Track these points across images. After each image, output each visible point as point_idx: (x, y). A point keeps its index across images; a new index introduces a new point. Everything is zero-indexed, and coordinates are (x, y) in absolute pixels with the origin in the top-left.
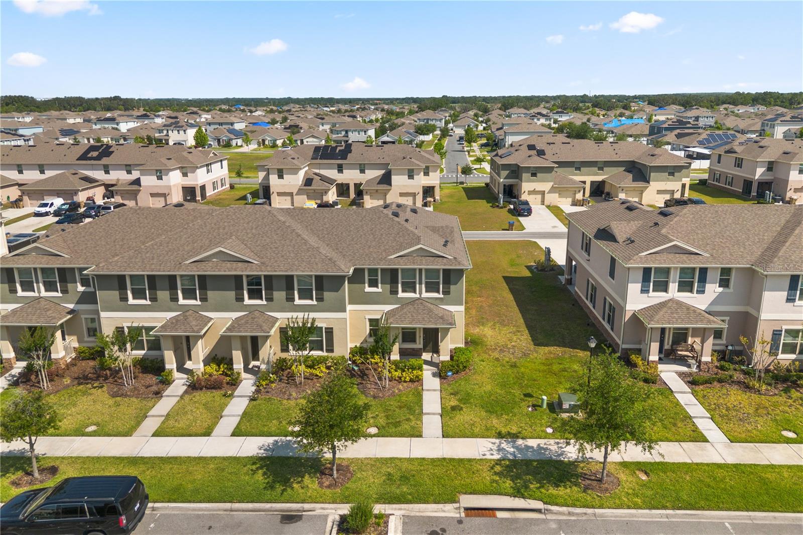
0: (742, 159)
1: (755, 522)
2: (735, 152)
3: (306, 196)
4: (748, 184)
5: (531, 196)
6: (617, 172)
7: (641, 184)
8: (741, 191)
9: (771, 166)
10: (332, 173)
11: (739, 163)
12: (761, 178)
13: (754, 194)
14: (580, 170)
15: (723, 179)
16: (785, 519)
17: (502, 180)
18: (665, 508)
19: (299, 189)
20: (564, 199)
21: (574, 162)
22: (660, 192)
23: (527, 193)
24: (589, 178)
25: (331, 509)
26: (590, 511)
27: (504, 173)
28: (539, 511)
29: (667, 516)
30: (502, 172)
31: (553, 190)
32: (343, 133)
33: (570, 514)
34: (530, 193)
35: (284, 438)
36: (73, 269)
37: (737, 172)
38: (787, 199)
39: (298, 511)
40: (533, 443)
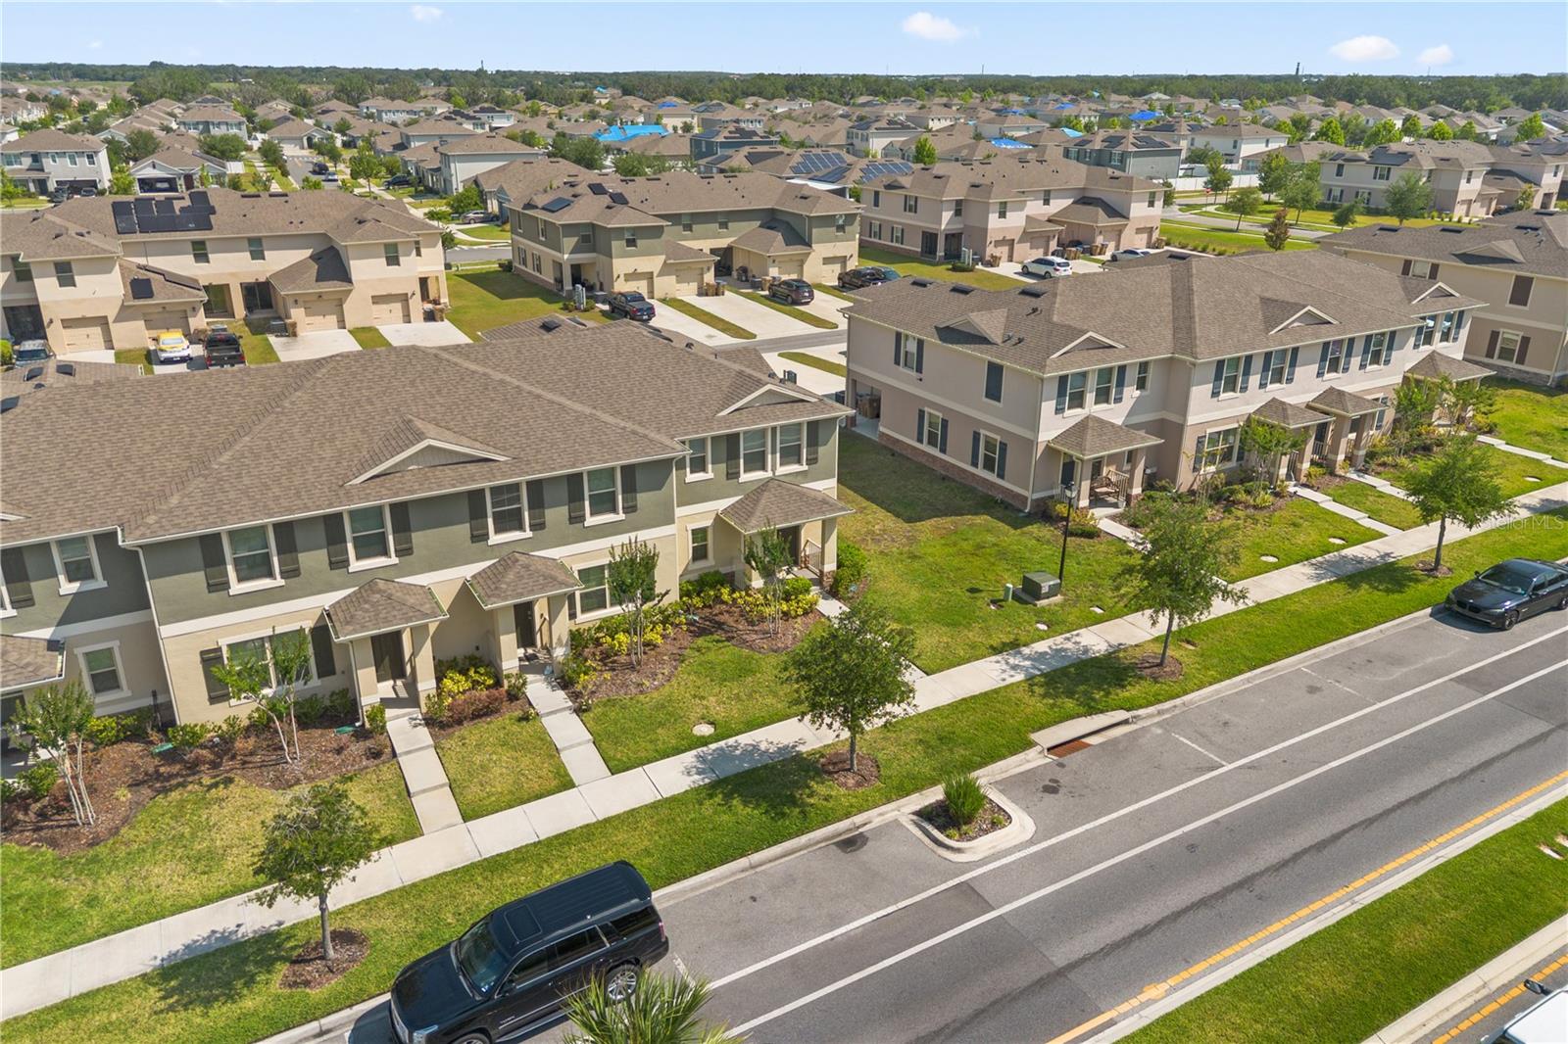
0: (916, 198)
1: (1324, 658)
2: (903, 187)
3: (143, 322)
4: (929, 239)
5: (629, 283)
6: (749, 229)
7: (798, 250)
8: (919, 250)
9: (959, 208)
10: (182, 264)
11: (911, 205)
12: (949, 227)
13: (940, 253)
14: (691, 230)
15: (886, 233)
16: (1342, 645)
17: (566, 256)
18: (1241, 672)
19: (123, 307)
20: (684, 286)
21: (680, 215)
22: (827, 261)
23: (622, 277)
24: (705, 243)
25: (893, 810)
26: (1178, 701)
27: (570, 242)
28: (1126, 722)
29: (1248, 680)
30: (565, 239)
31: (666, 270)
32: (27, 162)
33: (1160, 713)
34: (629, 277)
35: (705, 749)
36: (46, 546)
37: (908, 219)
38: (987, 258)
39: (850, 830)
40: (1041, 647)
